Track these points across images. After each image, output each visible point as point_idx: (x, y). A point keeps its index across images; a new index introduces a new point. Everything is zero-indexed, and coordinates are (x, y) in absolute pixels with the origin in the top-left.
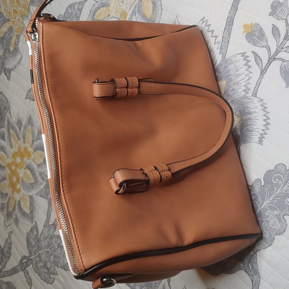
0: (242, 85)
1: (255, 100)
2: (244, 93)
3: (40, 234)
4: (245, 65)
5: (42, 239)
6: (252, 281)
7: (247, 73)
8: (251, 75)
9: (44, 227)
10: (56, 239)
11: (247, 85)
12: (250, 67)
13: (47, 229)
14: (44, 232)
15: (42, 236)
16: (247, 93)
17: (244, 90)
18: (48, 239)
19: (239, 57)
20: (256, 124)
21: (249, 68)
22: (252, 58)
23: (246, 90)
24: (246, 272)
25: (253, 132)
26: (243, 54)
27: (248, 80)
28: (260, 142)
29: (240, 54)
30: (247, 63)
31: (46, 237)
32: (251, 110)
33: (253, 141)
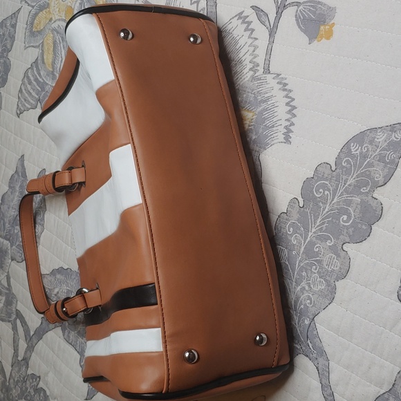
0: (247, 62)
1: (269, 77)
2: (251, 73)
3: (8, 379)
4: (245, 31)
5: (12, 386)
6: (317, 368)
7: (250, 41)
8: (256, 43)
9: (12, 366)
10: (31, 381)
11: (254, 60)
12: (253, 30)
13: (17, 369)
14: (13, 375)
15: (12, 381)
16: (255, 71)
17: (251, 69)
18: (20, 384)
19: (236, 22)
20: (276, 114)
21: (252, 33)
22: (253, 17)
23: (254, 67)
24: (307, 356)
25: (274, 129)
26: (240, 16)
27: (254, 51)
28: (287, 139)
29: (236, 16)
30: (248, 26)
31: (18, 381)
32: (266, 96)
33: (275, 141)
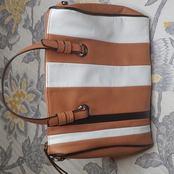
0: (163, 57)
1: (171, 66)
2: (164, 62)
3: (31, 144)
4: (164, 45)
5: (33, 147)
6: (169, 171)
7: (166, 50)
8: (168, 51)
9: (34, 139)
10: (42, 147)
11: (166, 58)
12: (168, 47)
13: (36, 141)
14: (34, 143)
15: (33, 145)
16: (166, 62)
17: (164, 60)
18: (36, 147)
19: (161, 41)
20: (172, 80)
21: (167, 47)
22: (169, 42)
23: (165, 60)
24: (165, 166)
25: (170, 85)
26: (164, 39)
27: (167, 54)
29: (162, 39)
30: (166, 44)
31: (36, 146)
32: (169, 72)
33: (169, 90)
